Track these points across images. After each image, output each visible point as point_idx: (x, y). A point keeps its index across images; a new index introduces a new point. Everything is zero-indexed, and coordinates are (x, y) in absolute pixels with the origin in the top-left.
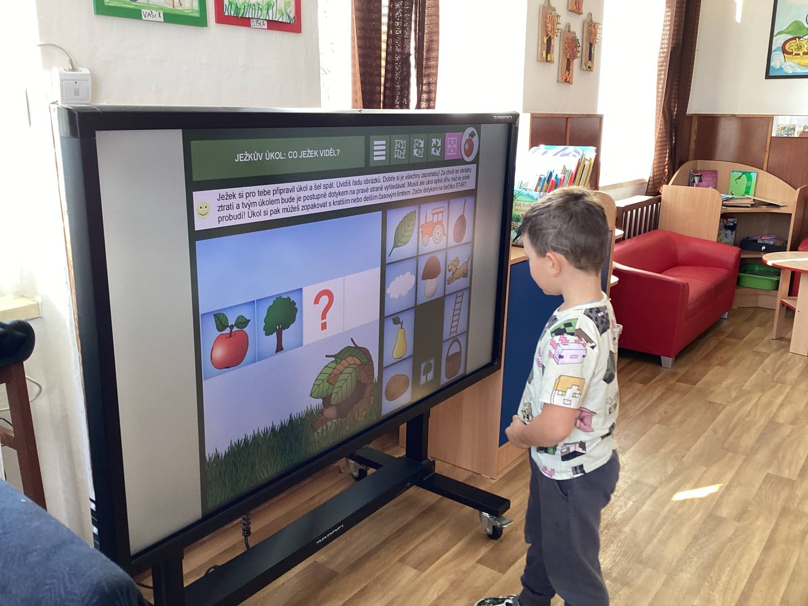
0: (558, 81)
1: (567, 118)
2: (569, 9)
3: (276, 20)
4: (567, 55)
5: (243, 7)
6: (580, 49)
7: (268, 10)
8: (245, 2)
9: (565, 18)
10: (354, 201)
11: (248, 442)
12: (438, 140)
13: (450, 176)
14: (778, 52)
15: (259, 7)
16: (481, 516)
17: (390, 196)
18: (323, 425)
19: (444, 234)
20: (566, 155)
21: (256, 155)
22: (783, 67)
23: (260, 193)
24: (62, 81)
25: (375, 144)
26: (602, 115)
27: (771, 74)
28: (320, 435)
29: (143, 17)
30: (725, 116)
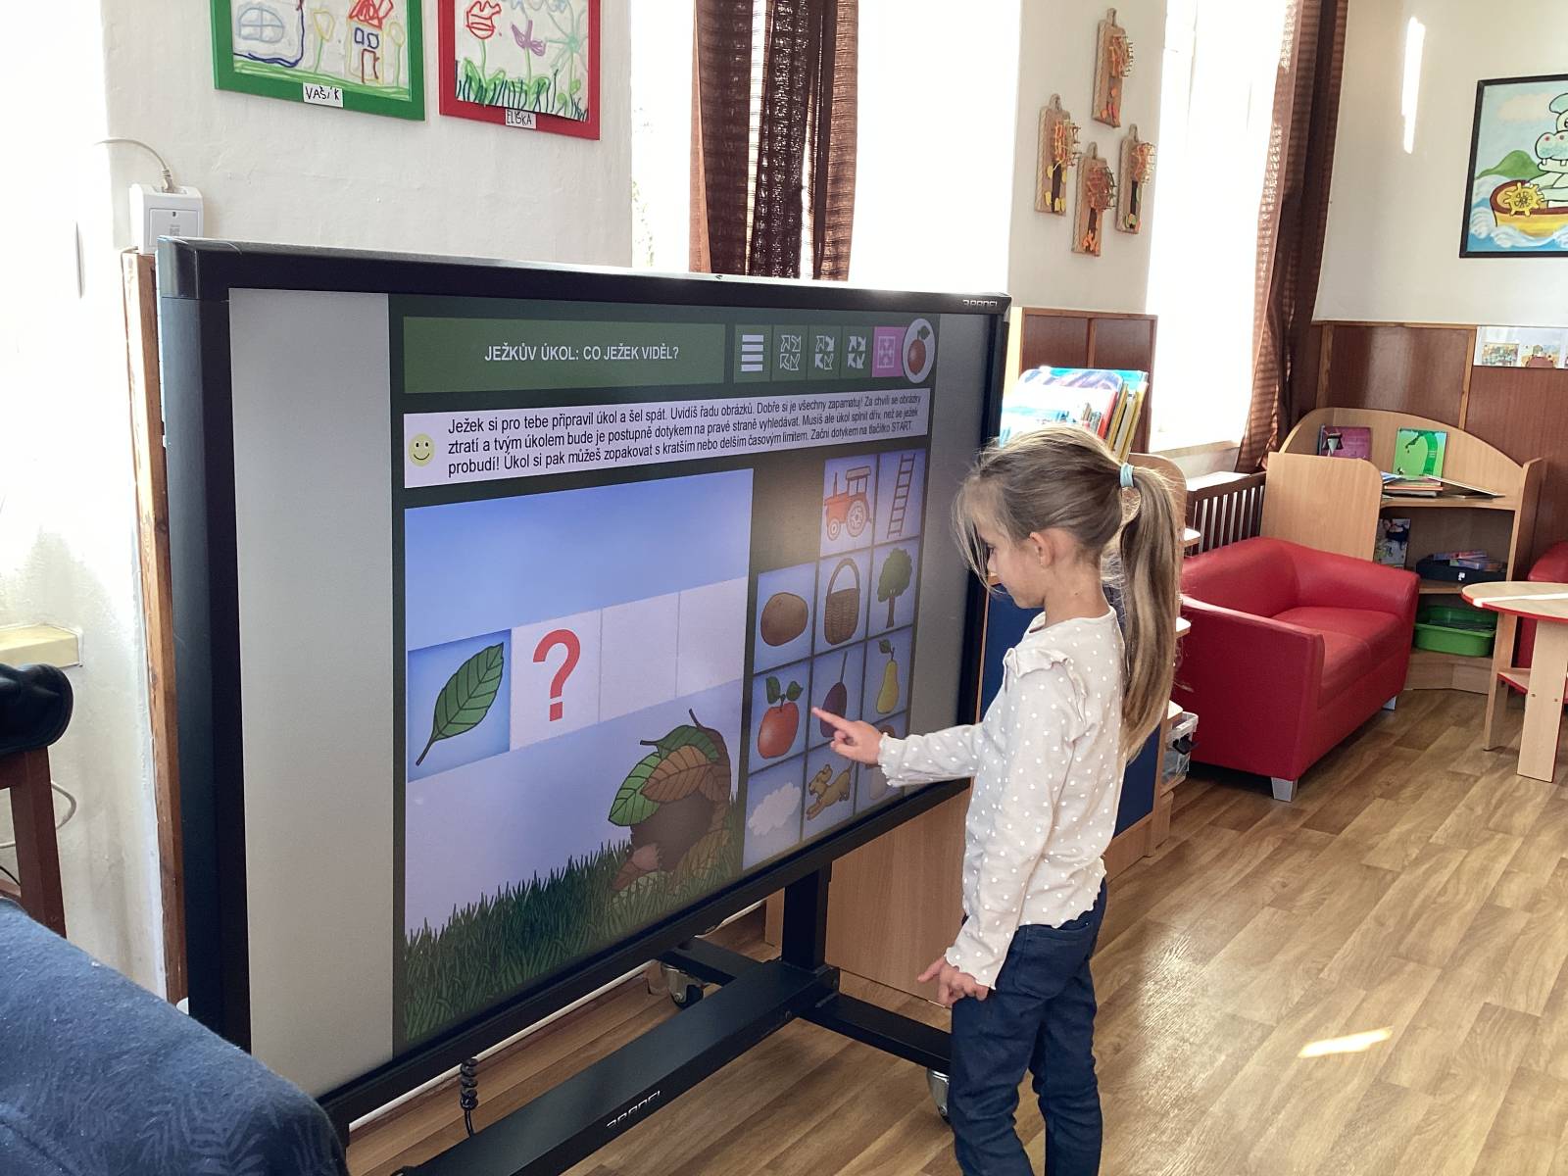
0: (1073, 250)
1: (1090, 320)
2: (1094, 116)
3: (553, 113)
4: (1090, 202)
5: (492, 87)
6: (1115, 191)
7: (538, 94)
8: (495, 78)
9: (1087, 134)
10: (703, 446)
11: (488, 909)
12: (860, 339)
13: (882, 409)
14: (1481, 209)
15: (522, 88)
16: (930, 1079)
17: (770, 440)
18: (631, 882)
19: (868, 519)
20: (1092, 385)
21: (523, 349)
22: (1492, 235)
23: (529, 423)
24: (148, 210)
25: (744, 340)
26: (1156, 317)
27: (1471, 248)
28: (624, 902)
29: (306, 97)
30: (1385, 325)
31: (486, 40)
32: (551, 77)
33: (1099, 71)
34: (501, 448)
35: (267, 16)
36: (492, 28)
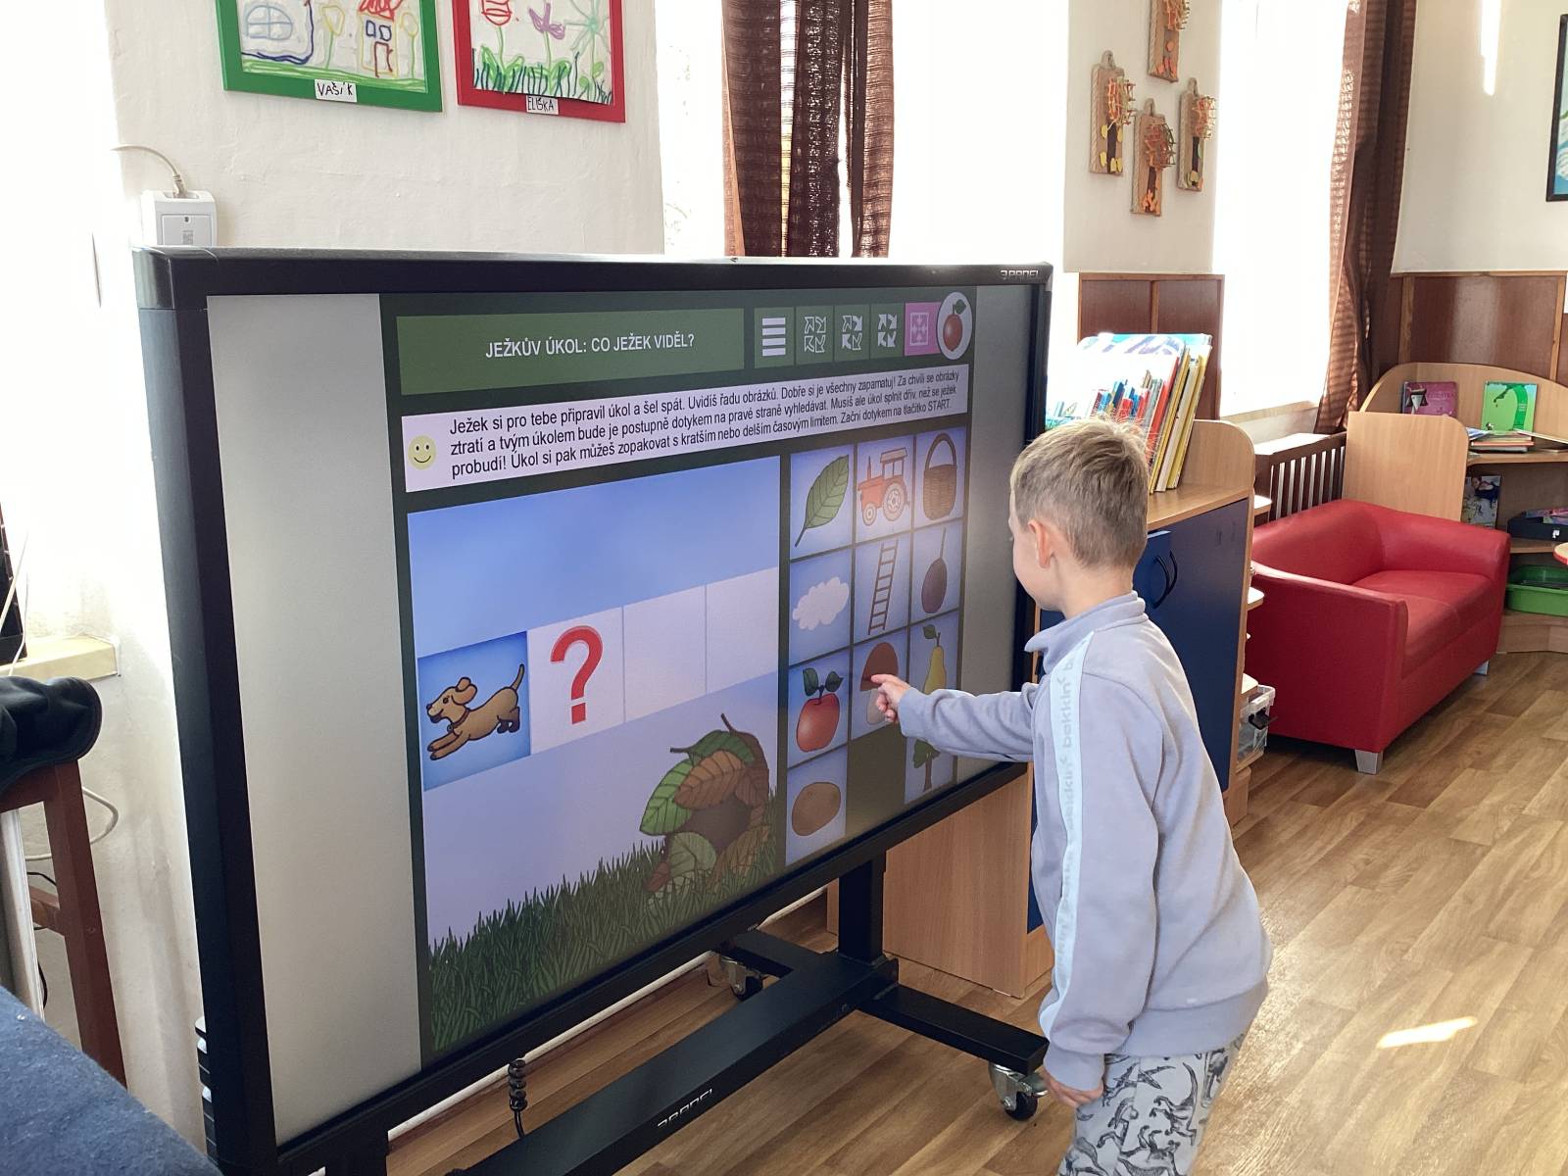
0: (1132, 210)
1: (1152, 282)
2: (1150, 72)
3: (576, 97)
4: (1148, 161)
5: (511, 73)
6: (1174, 148)
7: (560, 78)
8: (515, 64)
9: (1142, 90)
10: (724, 435)
11: (515, 916)
12: (890, 317)
13: (917, 388)
15: (541, 74)
16: (992, 1073)
17: (797, 425)
18: (666, 883)
19: (906, 502)
20: (1152, 350)
21: (527, 344)
23: (536, 420)
24: (160, 215)
25: (764, 324)
26: (1223, 276)
27: (1558, 191)
28: (661, 902)
29: (318, 94)
30: (1468, 275)
31: (503, 27)
32: (572, 60)
33: (1154, 26)
34: (508, 447)
35: (275, 14)
36: (508, 14)
